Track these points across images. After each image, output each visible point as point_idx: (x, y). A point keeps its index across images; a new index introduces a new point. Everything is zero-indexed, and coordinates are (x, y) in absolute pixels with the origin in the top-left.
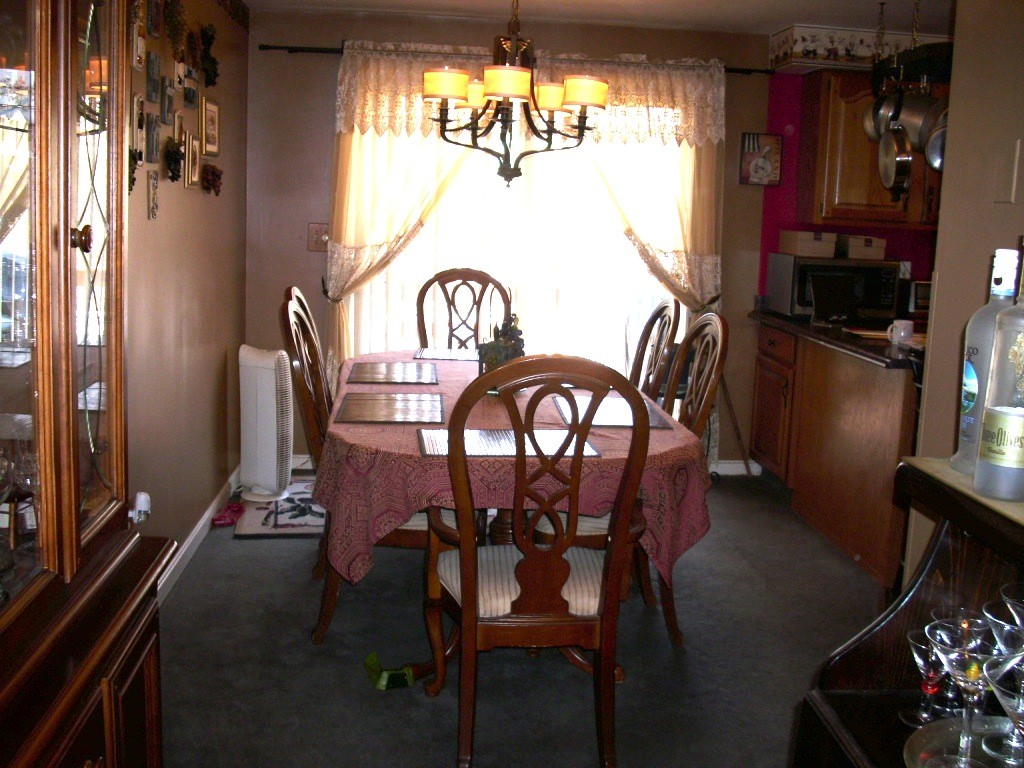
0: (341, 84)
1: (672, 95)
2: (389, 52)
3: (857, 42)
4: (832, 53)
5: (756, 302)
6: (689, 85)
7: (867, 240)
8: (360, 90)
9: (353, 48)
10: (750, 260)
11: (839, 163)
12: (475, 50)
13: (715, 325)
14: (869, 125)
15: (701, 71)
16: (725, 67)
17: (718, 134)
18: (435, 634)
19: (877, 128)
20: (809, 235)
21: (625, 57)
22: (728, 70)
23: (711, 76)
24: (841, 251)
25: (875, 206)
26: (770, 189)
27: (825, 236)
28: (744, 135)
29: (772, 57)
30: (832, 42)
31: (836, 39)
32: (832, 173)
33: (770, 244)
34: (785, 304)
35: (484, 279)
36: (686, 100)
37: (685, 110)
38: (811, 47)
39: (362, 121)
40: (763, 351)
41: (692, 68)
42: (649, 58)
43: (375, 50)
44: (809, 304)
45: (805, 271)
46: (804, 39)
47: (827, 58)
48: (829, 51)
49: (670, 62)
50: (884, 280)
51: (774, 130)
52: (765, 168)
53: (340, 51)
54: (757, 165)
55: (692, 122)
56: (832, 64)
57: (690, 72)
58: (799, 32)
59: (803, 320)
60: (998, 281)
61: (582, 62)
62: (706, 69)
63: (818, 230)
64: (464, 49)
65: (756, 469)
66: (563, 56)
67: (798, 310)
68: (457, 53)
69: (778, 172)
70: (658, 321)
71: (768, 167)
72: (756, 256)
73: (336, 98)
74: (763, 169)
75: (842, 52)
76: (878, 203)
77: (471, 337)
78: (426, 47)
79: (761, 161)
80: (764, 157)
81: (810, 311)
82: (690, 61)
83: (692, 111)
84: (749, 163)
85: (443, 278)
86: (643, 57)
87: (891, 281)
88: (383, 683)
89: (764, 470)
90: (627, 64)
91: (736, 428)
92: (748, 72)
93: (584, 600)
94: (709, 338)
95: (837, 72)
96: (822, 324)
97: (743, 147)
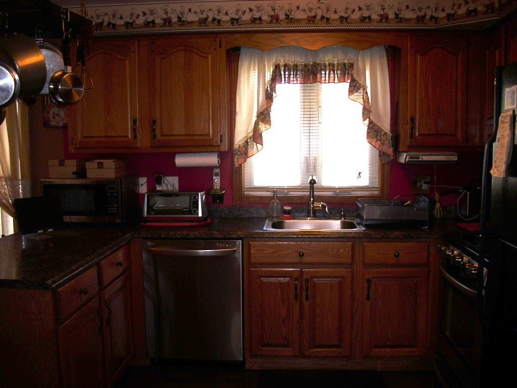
7: (99, 163)
25: (112, 137)
27: (67, 162)
50: (109, 194)
54: (54, 113)
71: (62, 114)
74: (59, 115)
76: (114, 134)
79: (56, 110)
80: (58, 107)
84: (49, 113)
87: (115, 194)
97: (44, 102)
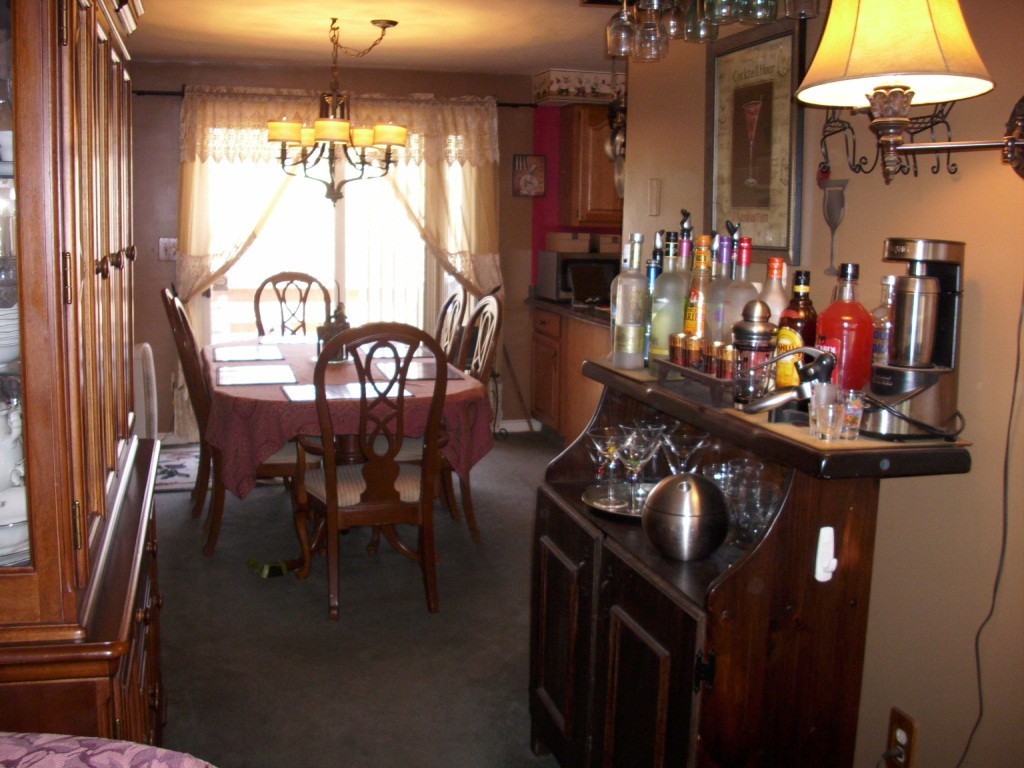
0: (183, 122)
1: (455, 125)
2: (223, 95)
3: (600, 81)
4: (581, 91)
5: (530, 291)
6: (469, 119)
8: (199, 127)
9: (192, 91)
10: (525, 257)
11: (590, 178)
12: (295, 92)
13: (491, 305)
14: (608, 148)
15: (478, 106)
16: (497, 102)
17: (494, 155)
18: (303, 533)
19: (614, 151)
20: (569, 236)
21: (418, 95)
22: (500, 105)
23: (487, 109)
24: (594, 248)
26: (537, 198)
27: (581, 235)
28: (515, 156)
29: (534, 93)
30: (581, 82)
31: (584, 81)
32: (585, 185)
33: (540, 244)
34: (551, 290)
35: (309, 279)
36: (467, 130)
37: (467, 138)
38: (564, 87)
39: (202, 152)
40: (537, 331)
41: (470, 103)
42: (435, 97)
43: (211, 92)
44: (569, 290)
45: (566, 263)
46: (558, 81)
47: (577, 95)
48: (579, 89)
49: (453, 99)
51: (538, 153)
52: (532, 183)
53: (182, 94)
54: (526, 180)
55: (473, 147)
56: (580, 100)
57: (469, 107)
58: (554, 74)
59: (566, 303)
60: (625, 261)
61: (382, 100)
62: (482, 104)
63: (576, 231)
64: (285, 91)
65: (537, 426)
66: (366, 96)
67: (563, 295)
68: (280, 95)
69: (543, 185)
70: (451, 306)
71: (535, 182)
72: (529, 252)
73: (179, 133)
74: (531, 183)
75: (588, 90)
77: (299, 327)
78: (254, 90)
79: (528, 177)
80: (531, 174)
81: (571, 296)
82: (469, 98)
83: (473, 137)
84: (520, 179)
85: (275, 280)
86: (431, 96)
88: (266, 572)
89: (544, 426)
90: (419, 101)
91: (519, 394)
92: (516, 106)
93: (409, 491)
94: (488, 315)
95: (585, 106)
96: (582, 306)
97: (514, 167)
